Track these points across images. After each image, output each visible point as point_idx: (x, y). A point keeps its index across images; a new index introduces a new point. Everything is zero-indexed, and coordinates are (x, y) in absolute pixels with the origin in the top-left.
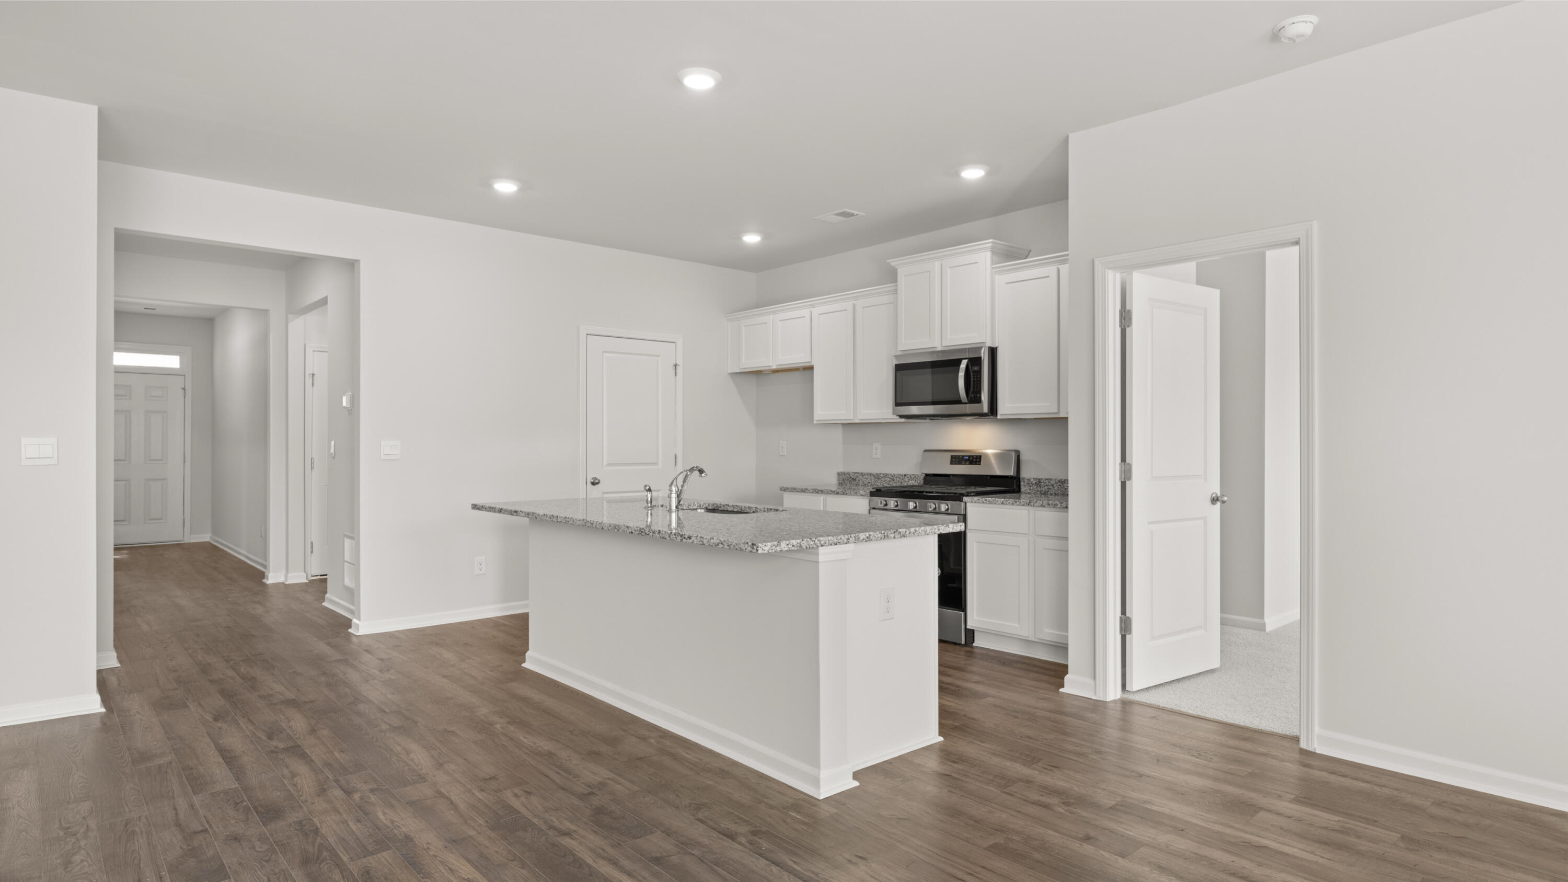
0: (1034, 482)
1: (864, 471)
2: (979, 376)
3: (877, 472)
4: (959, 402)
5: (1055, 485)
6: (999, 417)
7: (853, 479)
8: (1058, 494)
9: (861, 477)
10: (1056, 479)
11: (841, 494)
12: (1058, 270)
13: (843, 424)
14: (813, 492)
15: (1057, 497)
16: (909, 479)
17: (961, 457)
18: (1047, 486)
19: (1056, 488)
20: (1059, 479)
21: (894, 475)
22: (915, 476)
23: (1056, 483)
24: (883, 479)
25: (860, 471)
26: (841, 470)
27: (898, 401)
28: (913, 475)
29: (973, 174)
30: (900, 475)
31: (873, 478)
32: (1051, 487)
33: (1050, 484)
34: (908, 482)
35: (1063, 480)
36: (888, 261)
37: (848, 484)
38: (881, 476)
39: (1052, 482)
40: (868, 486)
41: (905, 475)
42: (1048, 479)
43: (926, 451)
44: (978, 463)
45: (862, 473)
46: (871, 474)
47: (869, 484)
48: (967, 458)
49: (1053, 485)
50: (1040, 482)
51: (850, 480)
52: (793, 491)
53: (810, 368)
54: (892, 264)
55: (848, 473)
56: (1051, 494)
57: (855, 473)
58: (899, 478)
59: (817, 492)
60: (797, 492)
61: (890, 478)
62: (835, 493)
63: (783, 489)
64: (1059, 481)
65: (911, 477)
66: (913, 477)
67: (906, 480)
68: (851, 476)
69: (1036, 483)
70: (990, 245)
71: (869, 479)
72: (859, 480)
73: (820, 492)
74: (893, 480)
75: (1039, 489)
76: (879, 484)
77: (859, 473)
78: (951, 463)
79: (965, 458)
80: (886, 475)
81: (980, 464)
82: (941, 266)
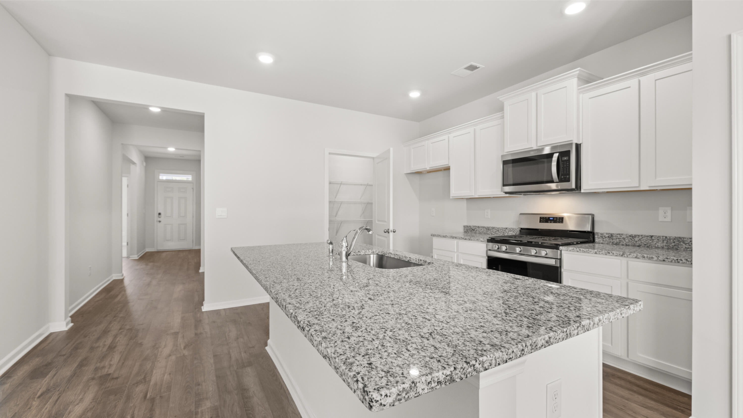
0: (607, 236)
2: (568, 164)
3: (488, 226)
4: (552, 182)
5: (626, 238)
6: (582, 191)
7: (473, 229)
8: (629, 245)
9: (478, 229)
10: (627, 235)
11: (468, 240)
12: (639, 81)
13: (467, 199)
14: (450, 238)
15: (627, 247)
16: (509, 231)
17: (547, 218)
18: (619, 239)
19: (627, 241)
20: (630, 235)
21: (499, 228)
22: (513, 229)
24: (492, 230)
26: (466, 224)
27: (504, 183)
28: (512, 228)
29: (576, 9)
30: (503, 228)
31: (485, 229)
32: (622, 240)
33: (621, 238)
35: (634, 235)
36: (498, 98)
37: (470, 232)
38: (491, 228)
39: (623, 236)
40: (482, 234)
41: (506, 228)
42: (619, 234)
43: (521, 214)
44: (561, 222)
45: (478, 226)
46: (484, 227)
48: (552, 219)
49: (624, 239)
50: (612, 236)
52: (438, 237)
53: (448, 169)
54: (501, 99)
55: (470, 226)
56: (623, 245)
57: (474, 226)
58: (503, 230)
59: (453, 238)
60: (441, 237)
61: (496, 230)
62: (464, 239)
63: (432, 235)
64: (630, 236)
65: (510, 230)
66: (512, 229)
67: (507, 231)
68: (472, 228)
70: (578, 72)
71: (482, 230)
72: (476, 230)
73: (454, 238)
74: (498, 231)
75: (612, 241)
76: (489, 233)
77: (476, 226)
78: (540, 222)
79: (550, 218)
80: (493, 228)
81: (563, 223)
82: (537, 95)
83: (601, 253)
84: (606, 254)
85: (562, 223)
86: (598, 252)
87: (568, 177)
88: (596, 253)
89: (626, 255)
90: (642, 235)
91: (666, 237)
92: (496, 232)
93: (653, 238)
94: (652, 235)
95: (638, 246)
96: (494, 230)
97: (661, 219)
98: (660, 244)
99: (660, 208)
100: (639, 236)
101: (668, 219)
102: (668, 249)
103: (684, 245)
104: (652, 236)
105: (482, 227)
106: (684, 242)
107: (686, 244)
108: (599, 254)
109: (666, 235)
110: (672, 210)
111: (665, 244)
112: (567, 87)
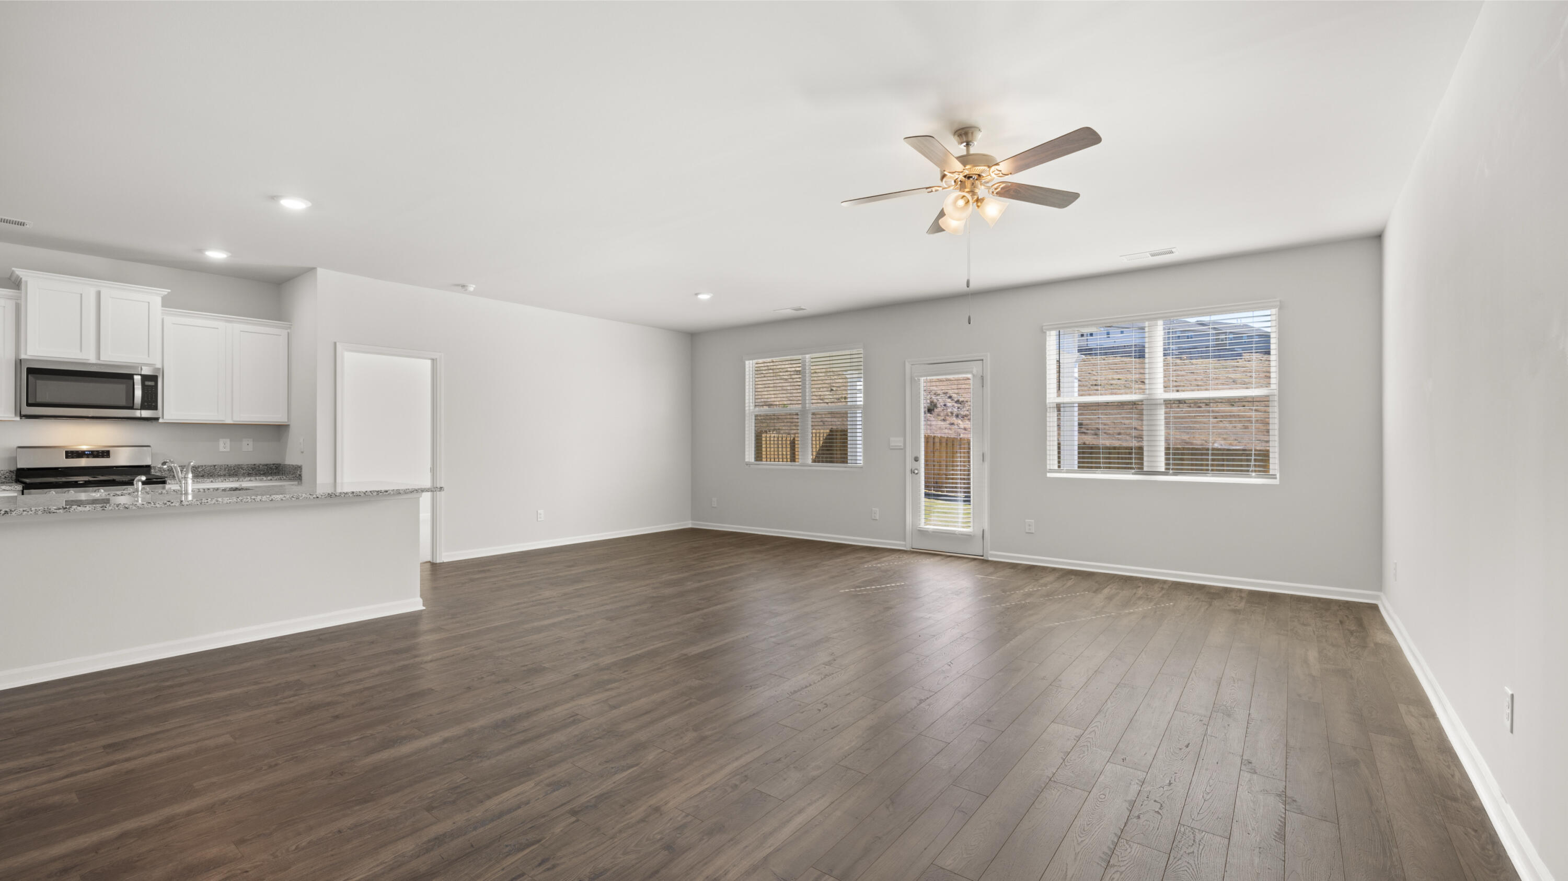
2: (153, 389)
4: (132, 407)
6: (161, 421)
17: (79, 452)
36: (14, 269)
43: (20, 447)
48: (89, 452)
78: (67, 457)
79: (86, 453)
81: (109, 457)
82: (99, 294)
83: (217, 481)
84: (222, 482)
85: (107, 457)
86: (214, 481)
87: (154, 404)
88: (212, 482)
89: (241, 480)
90: (205, 466)
91: (227, 465)
93: (216, 467)
94: (214, 464)
95: (202, 476)
97: (222, 449)
98: (222, 473)
99: (221, 440)
100: (202, 466)
101: (228, 449)
102: (230, 475)
103: (242, 471)
104: (215, 466)
106: (242, 469)
107: (243, 470)
108: (216, 482)
109: (227, 464)
110: (231, 441)
111: (226, 472)
112: (149, 303)
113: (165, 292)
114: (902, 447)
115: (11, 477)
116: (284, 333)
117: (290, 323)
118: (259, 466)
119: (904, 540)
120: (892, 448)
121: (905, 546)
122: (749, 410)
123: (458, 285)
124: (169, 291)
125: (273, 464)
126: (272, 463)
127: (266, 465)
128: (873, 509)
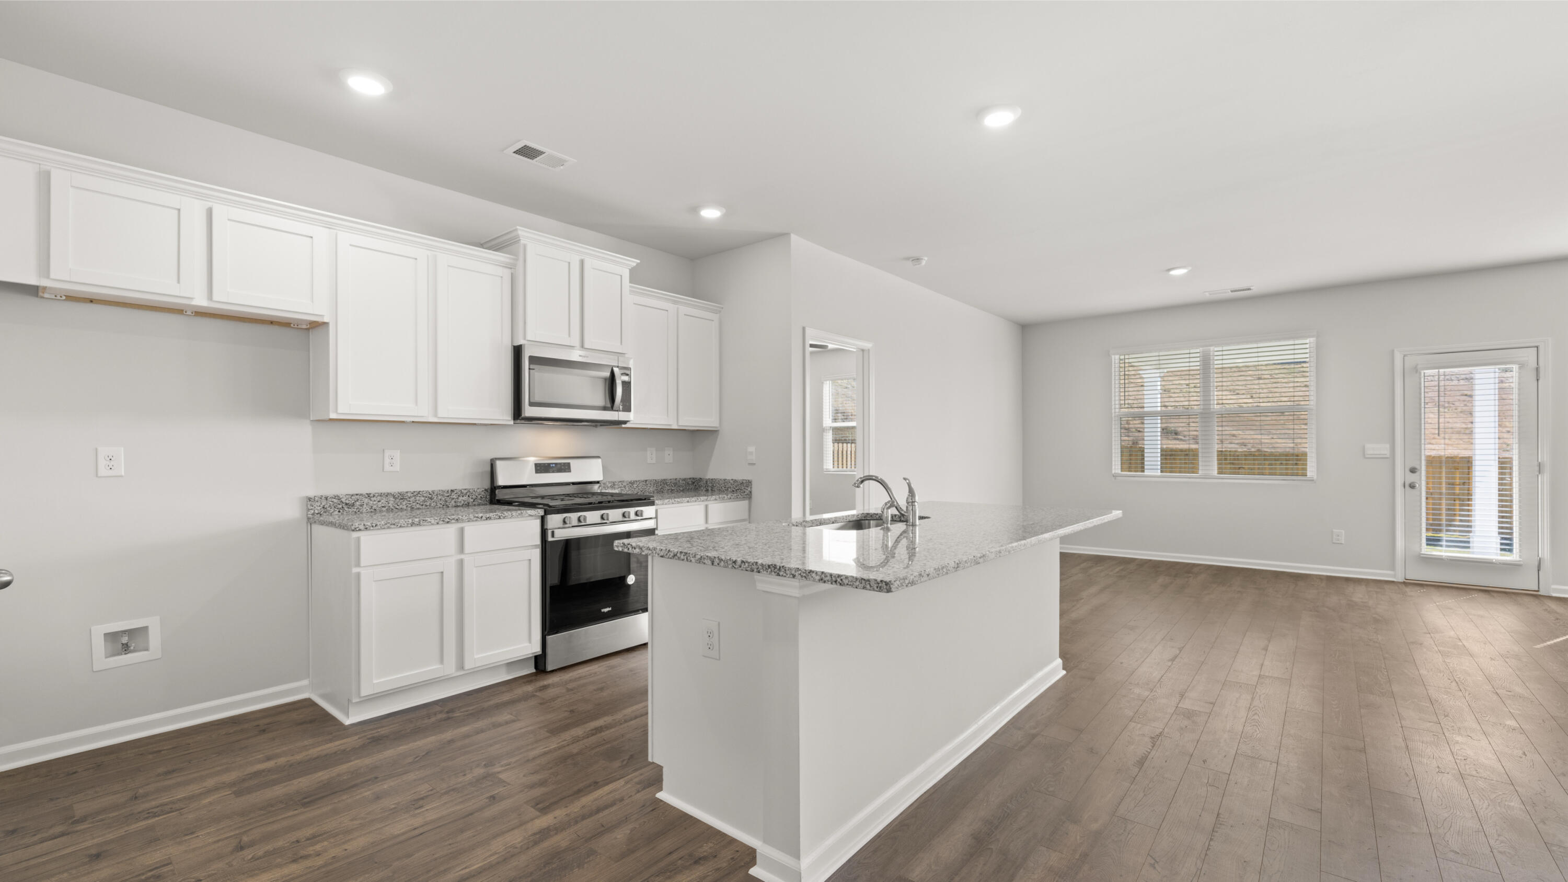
0: (609, 485)
1: (372, 491)
3: (400, 491)
5: (627, 486)
7: (346, 504)
9: (366, 500)
10: (627, 481)
14: (438, 523)
16: (459, 496)
17: (546, 465)
18: (621, 487)
19: (627, 489)
20: (630, 481)
21: (433, 492)
23: (627, 484)
24: (413, 499)
25: (364, 492)
26: (314, 493)
28: (466, 489)
29: (711, 214)
30: (444, 491)
31: (392, 499)
32: (623, 488)
34: (458, 498)
37: (336, 513)
38: (409, 495)
39: (624, 484)
40: (381, 511)
41: (452, 491)
42: (621, 482)
44: (567, 470)
45: (369, 495)
46: (387, 495)
47: (384, 509)
48: (554, 465)
50: (614, 485)
51: (341, 506)
55: (337, 497)
57: (352, 495)
58: (442, 495)
59: (448, 522)
64: (630, 483)
65: (462, 492)
66: (465, 491)
67: (454, 497)
69: (611, 486)
71: (382, 501)
72: (362, 505)
74: (431, 499)
76: (405, 507)
77: (361, 495)
78: (536, 471)
80: (417, 494)
81: (570, 471)
82: (582, 262)
90: (639, 481)
92: (424, 501)
93: (647, 483)
94: (646, 479)
96: (418, 498)
97: (649, 461)
99: (649, 449)
101: (654, 461)
104: (646, 481)
105: (381, 495)
106: (667, 485)
110: (656, 451)
112: (621, 276)
113: (634, 262)
114: (1388, 456)
115: (486, 497)
116: (715, 317)
117: (722, 306)
118: (679, 481)
119: (1393, 567)
120: (1367, 456)
121: (1395, 576)
122: (1115, 412)
123: (907, 259)
124: (639, 261)
125: (690, 479)
126: (688, 477)
127: (684, 480)
128: (1334, 530)
